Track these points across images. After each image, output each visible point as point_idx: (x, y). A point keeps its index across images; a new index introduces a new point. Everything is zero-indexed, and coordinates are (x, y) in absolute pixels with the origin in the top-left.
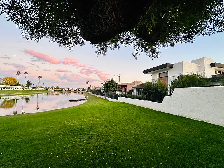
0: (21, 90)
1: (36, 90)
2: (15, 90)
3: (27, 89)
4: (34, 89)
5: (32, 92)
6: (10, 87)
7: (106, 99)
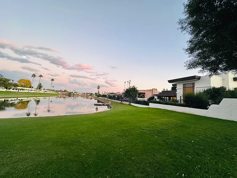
0: (35, 92)
1: (48, 93)
2: (30, 92)
3: (40, 92)
4: (46, 92)
5: (45, 95)
6: (25, 88)
7: (130, 105)
